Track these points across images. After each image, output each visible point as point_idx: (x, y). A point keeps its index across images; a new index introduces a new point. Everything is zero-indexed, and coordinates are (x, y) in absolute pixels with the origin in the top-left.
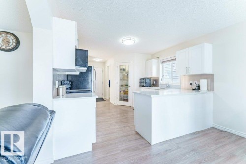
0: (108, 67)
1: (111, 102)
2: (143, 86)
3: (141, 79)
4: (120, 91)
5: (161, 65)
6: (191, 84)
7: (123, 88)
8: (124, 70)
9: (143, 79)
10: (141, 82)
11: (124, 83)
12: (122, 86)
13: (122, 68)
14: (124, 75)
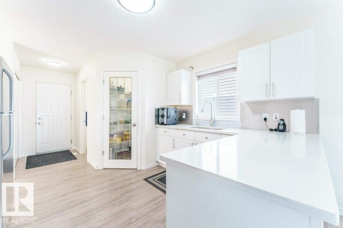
0: (84, 82)
1: (89, 160)
2: (162, 124)
3: (159, 109)
4: (111, 136)
5: (197, 83)
6: (265, 119)
7: (119, 128)
8: (120, 89)
9: (163, 109)
10: (157, 116)
11: (120, 117)
12: (116, 123)
13: (116, 85)
14: (121, 101)
